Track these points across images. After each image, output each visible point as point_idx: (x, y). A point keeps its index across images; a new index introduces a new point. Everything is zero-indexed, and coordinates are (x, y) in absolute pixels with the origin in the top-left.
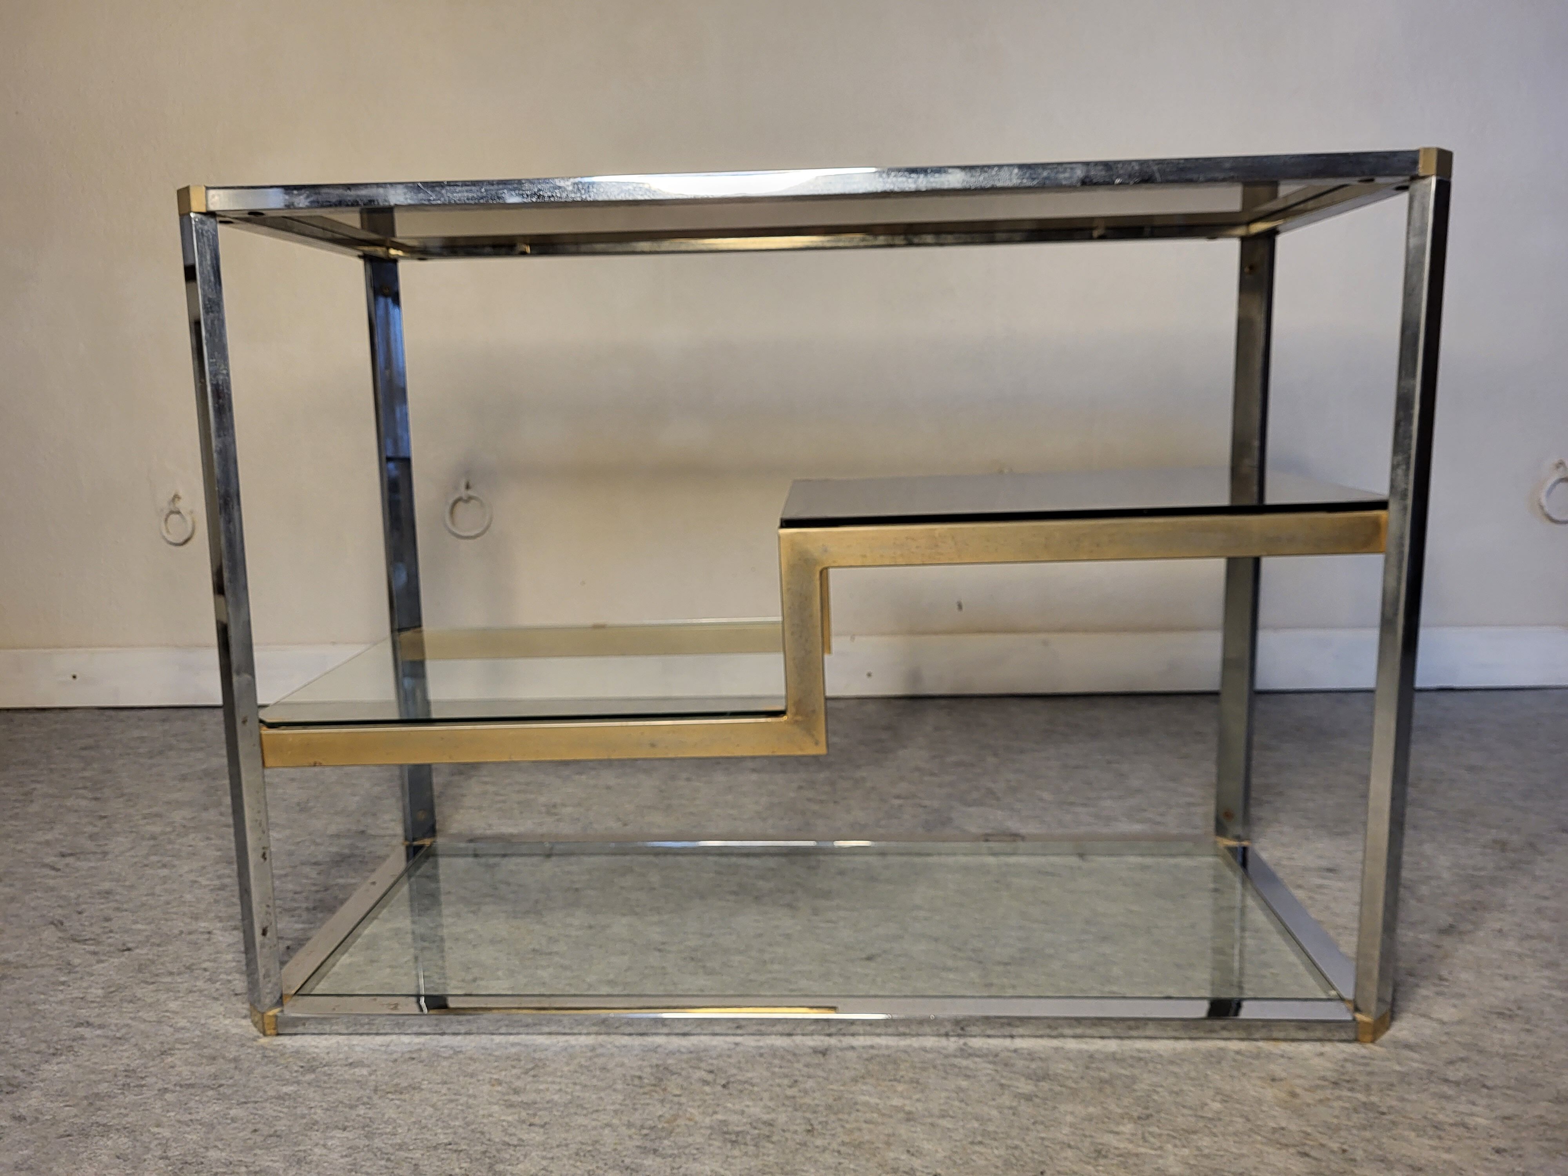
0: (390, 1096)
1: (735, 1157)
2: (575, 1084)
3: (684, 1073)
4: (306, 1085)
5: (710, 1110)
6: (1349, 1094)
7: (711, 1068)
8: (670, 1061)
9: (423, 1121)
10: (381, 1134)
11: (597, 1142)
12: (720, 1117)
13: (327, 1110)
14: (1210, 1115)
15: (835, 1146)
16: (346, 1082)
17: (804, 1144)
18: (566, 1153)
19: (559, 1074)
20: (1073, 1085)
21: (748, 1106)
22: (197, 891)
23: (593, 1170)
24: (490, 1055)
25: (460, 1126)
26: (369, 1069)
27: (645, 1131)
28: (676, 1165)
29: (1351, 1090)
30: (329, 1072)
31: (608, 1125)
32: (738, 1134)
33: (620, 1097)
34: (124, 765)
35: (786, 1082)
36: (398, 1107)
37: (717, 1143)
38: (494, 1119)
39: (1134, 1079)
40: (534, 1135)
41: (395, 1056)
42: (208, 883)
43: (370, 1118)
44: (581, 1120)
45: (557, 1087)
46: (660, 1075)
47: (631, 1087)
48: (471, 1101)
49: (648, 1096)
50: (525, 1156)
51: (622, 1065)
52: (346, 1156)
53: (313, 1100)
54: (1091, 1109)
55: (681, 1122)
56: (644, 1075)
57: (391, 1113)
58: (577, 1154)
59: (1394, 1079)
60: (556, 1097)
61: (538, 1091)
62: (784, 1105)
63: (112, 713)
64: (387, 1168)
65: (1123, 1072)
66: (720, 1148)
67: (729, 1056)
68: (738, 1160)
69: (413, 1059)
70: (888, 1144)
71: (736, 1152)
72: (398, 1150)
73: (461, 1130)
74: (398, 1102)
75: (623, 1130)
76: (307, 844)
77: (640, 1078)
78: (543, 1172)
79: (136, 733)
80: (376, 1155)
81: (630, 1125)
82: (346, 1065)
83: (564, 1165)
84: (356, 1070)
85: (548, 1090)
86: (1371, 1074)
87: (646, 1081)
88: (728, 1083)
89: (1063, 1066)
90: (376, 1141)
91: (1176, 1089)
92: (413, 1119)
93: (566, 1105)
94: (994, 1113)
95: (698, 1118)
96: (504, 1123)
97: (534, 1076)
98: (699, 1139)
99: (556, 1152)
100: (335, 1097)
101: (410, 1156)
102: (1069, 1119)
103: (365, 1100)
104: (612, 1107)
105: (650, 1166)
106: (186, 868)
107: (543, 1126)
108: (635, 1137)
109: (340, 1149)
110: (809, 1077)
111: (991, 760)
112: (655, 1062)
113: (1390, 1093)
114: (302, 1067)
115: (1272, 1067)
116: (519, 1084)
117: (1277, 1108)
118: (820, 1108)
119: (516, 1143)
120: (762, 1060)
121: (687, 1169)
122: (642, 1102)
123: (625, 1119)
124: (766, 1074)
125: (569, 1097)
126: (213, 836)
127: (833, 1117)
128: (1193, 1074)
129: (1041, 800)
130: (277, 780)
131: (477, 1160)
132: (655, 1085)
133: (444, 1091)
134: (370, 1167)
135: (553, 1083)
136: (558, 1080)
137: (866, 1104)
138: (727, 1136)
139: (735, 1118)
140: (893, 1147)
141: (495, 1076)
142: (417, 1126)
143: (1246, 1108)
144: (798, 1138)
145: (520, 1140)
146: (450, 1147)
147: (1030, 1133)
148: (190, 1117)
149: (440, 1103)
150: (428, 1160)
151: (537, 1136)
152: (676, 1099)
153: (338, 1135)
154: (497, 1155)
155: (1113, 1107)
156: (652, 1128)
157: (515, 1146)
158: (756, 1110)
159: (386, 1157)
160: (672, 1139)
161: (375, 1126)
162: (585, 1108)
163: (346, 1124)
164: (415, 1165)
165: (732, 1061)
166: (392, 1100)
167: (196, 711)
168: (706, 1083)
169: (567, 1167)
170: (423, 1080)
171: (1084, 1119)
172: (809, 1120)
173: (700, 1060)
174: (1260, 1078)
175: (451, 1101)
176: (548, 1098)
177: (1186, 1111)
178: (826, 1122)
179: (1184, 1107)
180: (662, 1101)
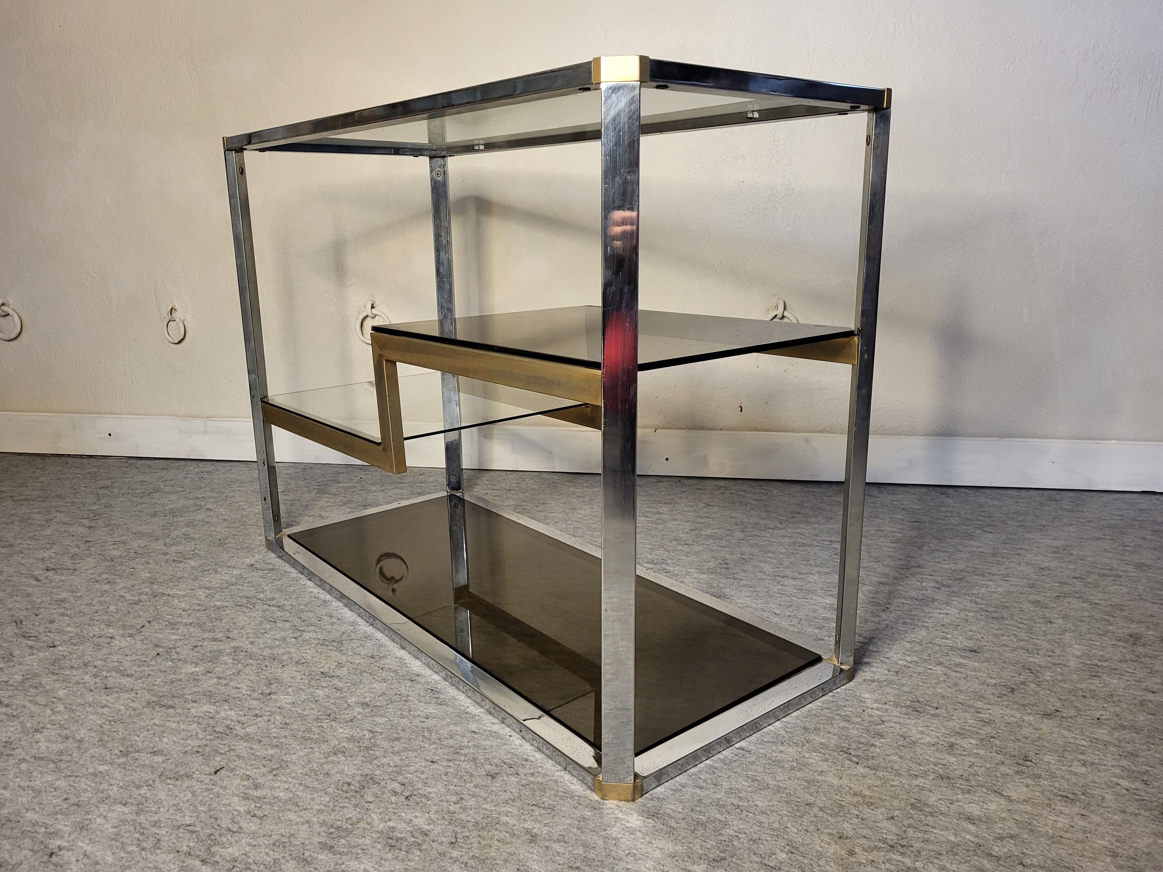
0: (168, 781)
1: (386, 860)
2: (300, 785)
3: (383, 783)
4: (116, 766)
5: (387, 817)
6: (899, 858)
7: (405, 781)
8: (378, 772)
9: (181, 804)
10: (147, 812)
11: (293, 835)
12: (391, 824)
13: (122, 788)
14: (773, 864)
15: (465, 859)
16: (144, 766)
17: (443, 854)
18: (266, 842)
19: (294, 775)
20: (674, 824)
21: (416, 817)
22: (120, 604)
23: (279, 859)
24: (253, 754)
25: (204, 811)
26: (164, 757)
27: (332, 830)
28: (340, 862)
29: (902, 854)
30: (137, 757)
31: (308, 822)
32: (398, 839)
33: (327, 799)
34: (122, 501)
35: (454, 799)
36: (170, 790)
37: (379, 847)
38: (230, 808)
39: (725, 824)
40: (251, 824)
41: (187, 749)
42: (130, 598)
43: (146, 798)
44: (292, 816)
45: (286, 786)
46: (364, 783)
47: (339, 792)
48: (221, 791)
49: (347, 801)
50: (237, 842)
51: (342, 772)
52: (115, 827)
53: (116, 779)
54: (678, 848)
55: (362, 825)
56: (354, 782)
57: (162, 795)
58: (274, 844)
59: (943, 850)
60: (282, 794)
61: (272, 788)
62: (443, 818)
63: (134, 461)
64: (138, 840)
65: (719, 817)
66: (380, 850)
67: (423, 772)
68: (388, 863)
69: (198, 752)
70: (506, 861)
71: (390, 856)
72: (152, 826)
73: (203, 815)
74: (171, 787)
75: (317, 828)
76: (210, 572)
77: (349, 784)
78: (243, 856)
79: (141, 478)
80: (135, 829)
81: (323, 823)
82: (151, 753)
83: (261, 852)
84: (156, 758)
85: (279, 787)
86: (926, 841)
87: (352, 787)
88: (411, 796)
89: (673, 807)
90: (142, 817)
91: (755, 837)
92: (174, 802)
93: (286, 802)
94: (600, 842)
95: (376, 823)
96: (236, 813)
97: (275, 775)
98: (368, 841)
99: (261, 841)
100: (131, 778)
101: (159, 832)
102: (657, 854)
103: (151, 782)
104: (317, 807)
105: (321, 860)
106: (122, 585)
107: (261, 818)
108: (323, 834)
109: (114, 821)
110: (473, 796)
111: (738, 534)
112: (366, 771)
113: (936, 861)
114: (121, 751)
115: (846, 825)
116: (261, 780)
117: (832, 864)
118: (470, 824)
119: (235, 830)
120: (445, 778)
121: (347, 866)
122: (341, 805)
123: (322, 817)
124: (443, 790)
125: (291, 795)
126: (151, 561)
127: (475, 833)
128: (776, 825)
129: (762, 572)
130: (215, 519)
131: (202, 840)
132: (356, 792)
133: (207, 781)
134: (127, 838)
135: (286, 782)
136: (290, 780)
137: (506, 824)
138: (390, 841)
139: (401, 826)
140: (508, 864)
141: (248, 773)
142: (175, 808)
143: (806, 861)
144: (441, 849)
145: (241, 827)
146: (188, 828)
147: (621, 863)
148: (28, 783)
149: (199, 791)
150: (168, 837)
151: (252, 826)
152: (366, 805)
153: (119, 810)
154: (218, 838)
155: (697, 848)
156: (338, 828)
157: (234, 832)
158: (421, 822)
159: (142, 831)
160: (348, 839)
161: (146, 805)
162: (298, 806)
163: (129, 800)
164: (158, 840)
165: (423, 776)
166: (168, 784)
167: (189, 462)
168: (395, 793)
169: (262, 854)
170: (197, 770)
171: (669, 856)
172: (456, 833)
173: (399, 773)
174: (829, 834)
175: (207, 790)
176: (276, 795)
177: (754, 858)
178: (468, 837)
179: (755, 854)
180: (356, 806)
